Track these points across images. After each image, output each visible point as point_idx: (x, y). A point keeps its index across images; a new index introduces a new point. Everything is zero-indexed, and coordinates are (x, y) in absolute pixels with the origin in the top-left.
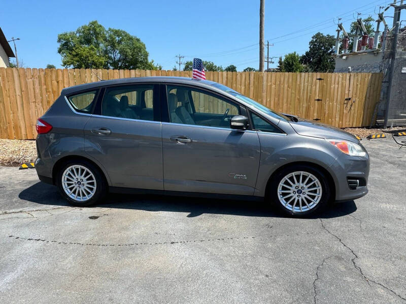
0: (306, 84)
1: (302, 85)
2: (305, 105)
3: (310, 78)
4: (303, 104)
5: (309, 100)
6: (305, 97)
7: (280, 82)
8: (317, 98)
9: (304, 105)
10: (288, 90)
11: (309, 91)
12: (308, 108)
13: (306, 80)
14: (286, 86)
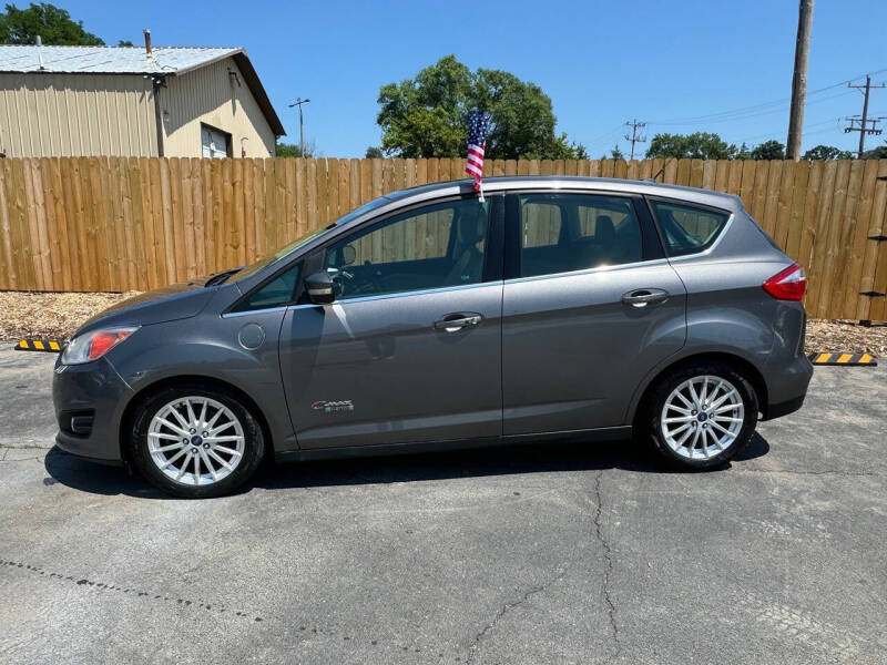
0: (840, 192)
1: (827, 195)
2: (834, 251)
3: (853, 176)
4: (826, 250)
5: (846, 239)
6: (835, 228)
7: (755, 185)
8: (878, 232)
9: (830, 252)
10: (778, 211)
11: (848, 213)
12: (843, 261)
13: (840, 181)
14: (773, 196)
